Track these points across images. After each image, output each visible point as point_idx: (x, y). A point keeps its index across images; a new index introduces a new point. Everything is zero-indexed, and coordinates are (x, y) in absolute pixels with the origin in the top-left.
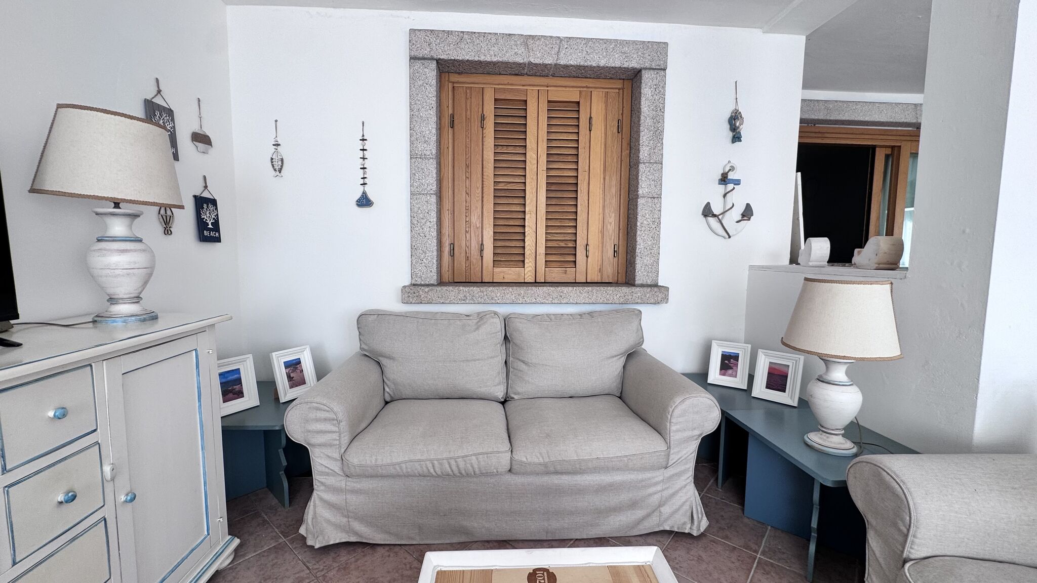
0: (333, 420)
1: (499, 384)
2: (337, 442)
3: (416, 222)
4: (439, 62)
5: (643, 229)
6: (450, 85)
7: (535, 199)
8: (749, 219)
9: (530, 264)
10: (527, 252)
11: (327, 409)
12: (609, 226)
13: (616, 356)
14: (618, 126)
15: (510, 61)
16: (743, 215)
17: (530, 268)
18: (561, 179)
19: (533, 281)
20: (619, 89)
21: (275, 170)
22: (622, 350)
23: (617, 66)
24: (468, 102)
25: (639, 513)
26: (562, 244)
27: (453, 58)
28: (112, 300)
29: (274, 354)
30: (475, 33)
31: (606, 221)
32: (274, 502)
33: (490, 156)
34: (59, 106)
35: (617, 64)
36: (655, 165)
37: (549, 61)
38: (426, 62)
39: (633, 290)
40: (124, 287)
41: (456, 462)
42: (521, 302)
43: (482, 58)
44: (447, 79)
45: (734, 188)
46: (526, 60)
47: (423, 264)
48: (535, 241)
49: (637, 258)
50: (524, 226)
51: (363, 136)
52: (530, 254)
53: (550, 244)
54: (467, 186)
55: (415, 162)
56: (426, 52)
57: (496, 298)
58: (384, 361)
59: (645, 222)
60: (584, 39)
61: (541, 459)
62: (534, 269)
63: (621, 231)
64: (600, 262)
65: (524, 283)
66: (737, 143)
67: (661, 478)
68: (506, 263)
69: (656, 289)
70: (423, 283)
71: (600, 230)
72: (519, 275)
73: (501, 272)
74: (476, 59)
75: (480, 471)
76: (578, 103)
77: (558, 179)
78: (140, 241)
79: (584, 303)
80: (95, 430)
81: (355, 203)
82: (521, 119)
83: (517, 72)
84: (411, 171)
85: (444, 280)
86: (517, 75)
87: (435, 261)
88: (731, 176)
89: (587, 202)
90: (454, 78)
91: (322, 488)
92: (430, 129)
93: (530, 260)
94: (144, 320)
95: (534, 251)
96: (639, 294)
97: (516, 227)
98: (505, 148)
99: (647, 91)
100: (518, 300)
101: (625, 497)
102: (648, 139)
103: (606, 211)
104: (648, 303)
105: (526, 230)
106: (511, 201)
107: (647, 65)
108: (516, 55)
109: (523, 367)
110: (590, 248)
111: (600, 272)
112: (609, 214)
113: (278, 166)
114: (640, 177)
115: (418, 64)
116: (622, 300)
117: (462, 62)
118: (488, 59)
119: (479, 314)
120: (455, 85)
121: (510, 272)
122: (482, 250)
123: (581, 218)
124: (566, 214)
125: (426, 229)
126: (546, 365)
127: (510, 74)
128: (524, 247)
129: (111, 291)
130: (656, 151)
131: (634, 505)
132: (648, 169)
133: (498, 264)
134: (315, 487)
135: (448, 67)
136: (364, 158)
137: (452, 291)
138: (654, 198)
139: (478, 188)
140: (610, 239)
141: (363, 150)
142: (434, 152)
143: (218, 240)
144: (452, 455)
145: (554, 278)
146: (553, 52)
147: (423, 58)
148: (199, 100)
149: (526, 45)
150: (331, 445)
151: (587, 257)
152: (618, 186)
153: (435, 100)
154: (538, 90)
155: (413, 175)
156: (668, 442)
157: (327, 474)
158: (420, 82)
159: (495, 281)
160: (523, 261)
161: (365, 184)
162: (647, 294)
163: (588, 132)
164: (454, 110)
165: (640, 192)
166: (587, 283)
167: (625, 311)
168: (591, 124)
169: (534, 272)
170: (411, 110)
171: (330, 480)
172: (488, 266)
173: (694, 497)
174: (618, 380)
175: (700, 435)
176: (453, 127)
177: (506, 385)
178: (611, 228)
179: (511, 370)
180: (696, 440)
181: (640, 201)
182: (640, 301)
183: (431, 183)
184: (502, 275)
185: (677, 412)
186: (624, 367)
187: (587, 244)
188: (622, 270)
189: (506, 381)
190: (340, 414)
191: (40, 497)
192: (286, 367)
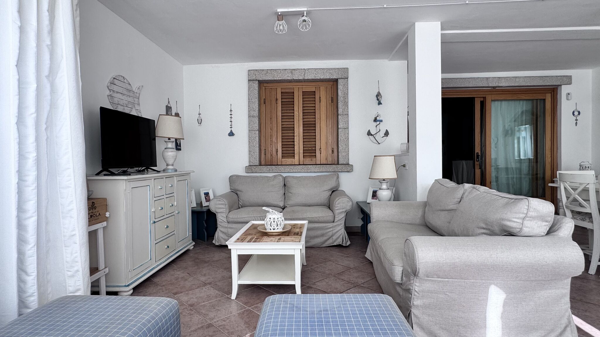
0: (224, 204)
1: (281, 201)
2: (225, 212)
3: (250, 141)
4: (259, 81)
5: (341, 141)
6: (264, 87)
7: (298, 131)
8: (387, 136)
9: (297, 157)
10: (296, 152)
11: (222, 200)
12: (329, 141)
13: (326, 191)
14: (332, 100)
15: (285, 79)
16: (385, 134)
17: (297, 159)
18: (309, 122)
19: (298, 164)
20: (332, 85)
21: (199, 123)
22: (329, 188)
23: (328, 78)
24: (271, 94)
25: (325, 238)
26: (310, 149)
27: (264, 79)
28: (167, 165)
29: (201, 189)
30: (272, 69)
31: (328, 139)
33: (280, 114)
34: (160, 115)
35: (328, 77)
36: (345, 116)
37: (301, 78)
38: (254, 82)
39: (338, 166)
40: (170, 162)
42: (291, 172)
43: (275, 79)
44: (262, 85)
45: (380, 123)
46: (292, 78)
47: (254, 157)
48: (298, 147)
49: (339, 153)
50: (294, 142)
51: (231, 109)
53: (305, 149)
54: (271, 126)
55: (250, 119)
56: (254, 78)
57: (282, 170)
58: (239, 193)
59: (342, 138)
60: (314, 69)
63: (335, 142)
64: (326, 156)
65: (295, 165)
66: (381, 105)
67: (332, 226)
68: (287, 157)
69: (347, 166)
70: (253, 165)
71: (326, 142)
72: (292, 162)
73: (285, 160)
74: (273, 79)
76: (315, 91)
78: (174, 149)
79: (317, 172)
80: (174, 193)
81: (228, 135)
82: (292, 99)
85: (262, 164)
86: (290, 82)
87: (258, 156)
88: (378, 119)
89: (320, 131)
90: (265, 85)
91: (221, 227)
92: (256, 106)
93: (297, 155)
94: (175, 170)
95: (298, 152)
96: (340, 168)
97: (291, 142)
99: (340, 87)
101: (319, 232)
102: (342, 106)
103: (328, 135)
104: (344, 172)
106: (289, 132)
107: (340, 77)
108: (288, 76)
109: (291, 195)
110: (322, 150)
111: (326, 159)
113: (200, 122)
114: (339, 121)
115: (251, 83)
116: (333, 170)
117: (268, 80)
118: (278, 79)
119: (274, 176)
120: (266, 87)
122: (277, 152)
123: (318, 137)
124: (311, 136)
125: (254, 144)
126: (299, 194)
127: (287, 82)
128: (294, 150)
130: (345, 110)
131: (323, 235)
132: (342, 117)
133: (284, 157)
134: (218, 226)
135: (263, 82)
136: (231, 118)
137: (265, 168)
138: (345, 129)
139: (275, 127)
140: (330, 146)
141: (231, 115)
142: (257, 114)
143: (180, 150)
144: (261, 215)
145: (307, 163)
146: (302, 75)
147: (253, 80)
148: (177, 101)
149: (292, 73)
150: (223, 213)
151: (321, 153)
152: (333, 124)
153: (257, 95)
154: (298, 88)
155: (249, 123)
156: (334, 213)
157: (222, 222)
158: (252, 89)
159: (283, 164)
160: (294, 156)
161: (231, 127)
162: (344, 168)
163: (319, 103)
164: (265, 97)
165: (339, 127)
166: (321, 164)
167: (332, 174)
168: (320, 100)
169: (298, 160)
170: (249, 99)
171: (222, 224)
172: (280, 158)
173: (344, 233)
174: (328, 200)
175: (346, 211)
176: (265, 104)
177: (284, 202)
178: (330, 141)
179: (286, 196)
180: (344, 213)
181: (340, 130)
182: (340, 171)
183: (256, 126)
184: (285, 161)
185: (337, 203)
186: (331, 195)
187: (320, 148)
188: (336, 159)
189: (284, 200)
190: (226, 203)
191: (169, 203)
192: (205, 195)
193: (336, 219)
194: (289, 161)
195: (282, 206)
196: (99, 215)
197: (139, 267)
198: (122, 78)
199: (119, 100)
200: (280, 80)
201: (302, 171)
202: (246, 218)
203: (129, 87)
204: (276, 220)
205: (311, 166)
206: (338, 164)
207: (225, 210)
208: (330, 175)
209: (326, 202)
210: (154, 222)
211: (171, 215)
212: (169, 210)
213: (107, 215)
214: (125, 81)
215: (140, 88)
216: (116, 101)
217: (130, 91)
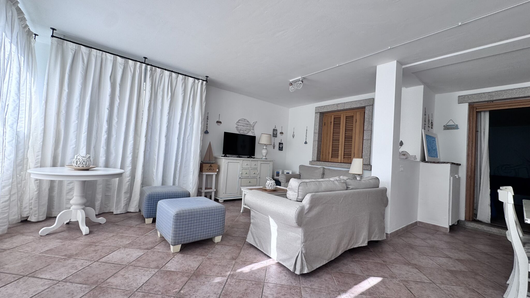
0: (284, 178)
3: (314, 147)
4: (320, 112)
5: (365, 149)
7: (342, 141)
8: (402, 145)
10: (339, 154)
11: (283, 176)
12: (360, 148)
16: (400, 144)
18: (348, 135)
19: (340, 162)
24: (328, 119)
26: (348, 153)
29: (285, 170)
30: (327, 105)
33: (332, 131)
34: (262, 134)
35: (359, 106)
36: (368, 131)
37: (342, 108)
43: (328, 111)
44: (323, 115)
47: (314, 156)
48: (341, 152)
49: (363, 157)
50: (339, 148)
51: (307, 129)
53: (345, 153)
54: (327, 139)
55: (314, 134)
56: (318, 111)
58: (301, 175)
59: (365, 147)
60: (351, 102)
62: (341, 159)
65: (338, 162)
68: (334, 157)
70: (313, 160)
71: (358, 149)
72: (337, 160)
76: (353, 116)
78: (267, 149)
80: (257, 168)
81: (304, 143)
82: (339, 122)
85: (317, 160)
87: (316, 155)
89: (354, 141)
90: (326, 114)
93: (340, 157)
95: (341, 154)
97: (337, 148)
98: (336, 129)
99: (367, 112)
102: (367, 124)
106: (337, 142)
107: (367, 105)
108: (335, 109)
113: (293, 136)
114: (364, 134)
115: (316, 114)
118: (329, 110)
120: (326, 116)
122: (329, 154)
123: (353, 146)
129: (263, 155)
130: (369, 127)
132: (366, 132)
133: (332, 157)
135: (323, 113)
136: (306, 134)
138: (368, 140)
139: (329, 139)
141: (306, 132)
142: (318, 132)
143: (282, 150)
146: (343, 106)
147: (318, 113)
148: (282, 127)
149: (337, 106)
151: (354, 156)
153: (319, 120)
154: (344, 114)
155: (314, 137)
158: (316, 118)
159: (331, 161)
160: (338, 157)
161: (306, 139)
162: (364, 167)
163: (355, 123)
165: (364, 138)
168: (356, 121)
170: (314, 123)
172: (330, 158)
176: (325, 125)
181: (364, 141)
183: (317, 138)
184: (333, 160)
187: (354, 153)
191: (252, 172)
192: (286, 173)
194: (335, 160)
196: (214, 169)
198: (244, 120)
199: (241, 128)
203: (248, 123)
210: (240, 178)
211: (254, 178)
212: (252, 175)
213: (217, 170)
214: (246, 121)
215: (255, 123)
216: (239, 129)
217: (248, 124)
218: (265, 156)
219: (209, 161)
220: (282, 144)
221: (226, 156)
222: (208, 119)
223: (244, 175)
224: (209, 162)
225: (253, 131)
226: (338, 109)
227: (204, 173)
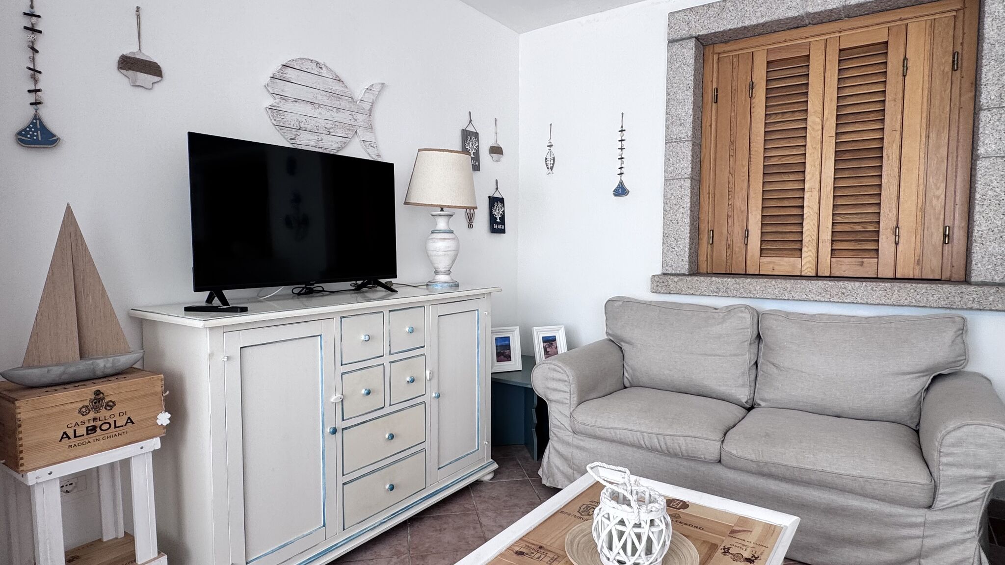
0: (566, 381)
1: (743, 386)
2: (568, 401)
3: (668, 209)
4: (697, 38)
5: (986, 202)
6: (716, 57)
7: (818, 173)
9: (810, 253)
10: (806, 239)
11: (562, 371)
12: (934, 202)
13: (909, 373)
14: (953, 61)
15: (781, 18)
17: (809, 259)
18: (859, 143)
19: (814, 274)
20: (957, 11)
21: (548, 168)
22: (923, 367)
24: (735, 71)
26: (858, 228)
27: (713, 31)
28: (437, 272)
29: (535, 328)
31: (929, 195)
32: (528, 455)
33: (759, 128)
34: (420, 150)
38: (684, 43)
39: (964, 290)
40: (442, 263)
41: (664, 439)
42: (786, 298)
43: (747, 23)
44: (711, 51)
46: (803, 12)
47: (675, 253)
48: (816, 224)
49: (974, 244)
50: (802, 207)
51: (622, 127)
52: (810, 241)
53: (839, 228)
54: (731, 166)
55: (670, 147)
56: (684, 33)
57: (755, 292)
58: (625, 346)
61: (753, 456)
62: (815, 259)
63: (957, 207)
64: (918, 251)
65: (801, 276)
67: (920, 520)
68: (777, 252)
70: (673, 272)
71: (920, 205)
72: (794, 266)
73: (770, 263)
74: (740, 25)
75: (687, 453)
76: (887, 43)
77: (853, 144)
78: (453, 232)
79: (879, 304)
80: (424, 347)
81: (612, 193)
82: (802, 78)
83: (796, 25)
84: (665, 157)
85: (701, 271)
86: (797, 27)
87: (687, 249)
89: (897, 170)
90: (719, 48)
91: (555, 438)
92: (687, 111)
93: (810, 248)
94: (452, 286)
95: (815, 238)
96: (974, 296)
97: (793, 209)
98: (780, 116)
100: (783, 295)
101: (864, 530)
102: (998, 75)
103: (931, 180)
104: (991, 310)
105: (805, 212)
106: (786, 178)
108: (788, 8)
109: (774, 369)
110: (903, 232)
111: (918, 264)
112: (936, 185)
113: (551, 164)
114: (981, 130)
115: (676, 46)
116: (943, 303)
117: (724, 32)
118: (754, 22)
119: (727, 307)
120: (721, 56)
121: (782, 263)
122: (747, 237)
123: (888, 191)
124: (866, 188)
125: (679, 216)
126: (802, 372)
127: (788, 29)
128: (802, 233)
129: (436, 266)
131: (878, 543)
132: (997, 117)
133: (767, 254)
134: (550, 437)
135: (711, 39)
136: (622, 149)
137: (704, 283)
139: (743, 166)
140: (938, 219)
141: (622, 141)
142: (690, 133)
143: (503, 231)
144: (661, 431)
145: (844, 271)
147: (682, 39)
148: (496, 120)
150: (563, 403)
151: (897, 244)
152: (953, 144)
153: (692, 78)
154: (826, 39)
155: (667, 160)
156: (935, 475)
157: (559, 428)
158: (678, 65)
159: (761, 273)
160: (801, 250)
161: (622, 174)
162: (992, 297)
163: (901, 78)
164: (718, 83)
165: (981, 150)
166: (895, 279)
167: (937, 317)
168: (905, 67)
169: (814, 263)
170: (668, 94)
171: (562, 434)
172: (753, 256)
173: (976, 560)
174: (912, 406)
175: (992, 478)
176: (716, 102)
177: (753, 388)
178: (938, 204)
179: (760, 373)
180: (985, 483)
181: (981, 164)
182: (975, 306)
183: (685, 166)
184: (771, 266)
185: (949, 440)
186: (928, 389)
187: (897, 227)
188: (960, 263)
189: (753, 384)
190: (571, 378)
191: (400, 375)
192: (544, 342)
193: (940, 497)
194: (784, 264)
195: (744, 401)
197: (273, 552)
198: (313, 65)
199: (303, 119)
200: (763, 25)
201: (822, 299)
202: (618, 431)
203: (337, 87)
204: (629, 531)
205: (857, 284)
206: (966, 281)
207: (567, 396)
208: (931, 318)
209: (904, 411)
210: (334, 431)
211: (412, 403)
212: (401, 392)
213: (164, 419)
214: (324, 72)
215: (377, 89)
216: (291, 120)
217: (339, 96)
218: (448, 272)
219: (82, 356)
220: (502, 200)
221: (224, 301)
222: (32, 30)
223: (357, 406)
224: (81, 367)
225: (368, 137)
226: (811, 10)
227: (32, 478)
